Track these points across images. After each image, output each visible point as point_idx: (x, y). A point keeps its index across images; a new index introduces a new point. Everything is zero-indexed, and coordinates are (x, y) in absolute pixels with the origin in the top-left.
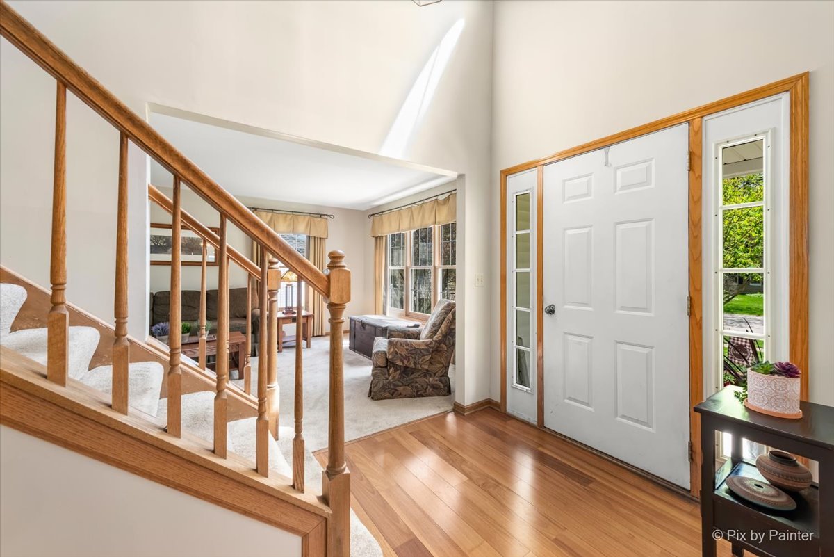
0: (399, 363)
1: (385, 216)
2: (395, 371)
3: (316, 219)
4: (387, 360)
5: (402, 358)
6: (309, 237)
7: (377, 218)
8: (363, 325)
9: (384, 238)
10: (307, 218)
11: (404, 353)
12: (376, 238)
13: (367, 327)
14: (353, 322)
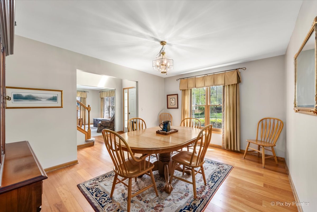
0: (103, 125)
1: (103, 93)
2: (103, 127)
3: (83, 93)
4: (101, 125)
5: (104, 124)
6: (81, 98)
7: (101, 93)
8: (97, 120)
9: (103, 99)
10: (80, 92)
11: (104, 123)
12: (101, 98)
13: (98, 120)
14: (94, 120)
